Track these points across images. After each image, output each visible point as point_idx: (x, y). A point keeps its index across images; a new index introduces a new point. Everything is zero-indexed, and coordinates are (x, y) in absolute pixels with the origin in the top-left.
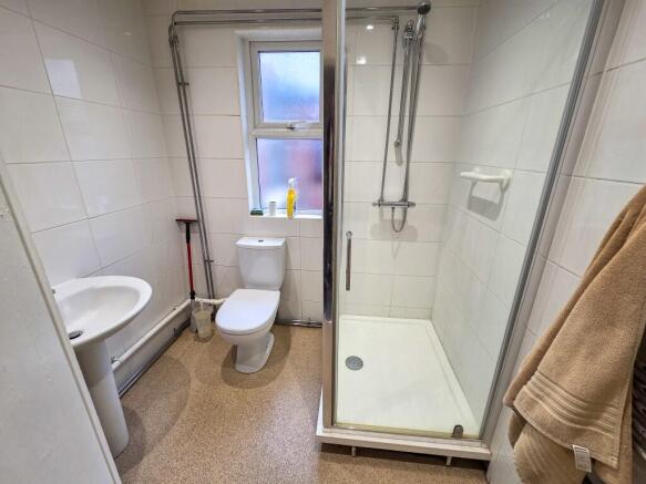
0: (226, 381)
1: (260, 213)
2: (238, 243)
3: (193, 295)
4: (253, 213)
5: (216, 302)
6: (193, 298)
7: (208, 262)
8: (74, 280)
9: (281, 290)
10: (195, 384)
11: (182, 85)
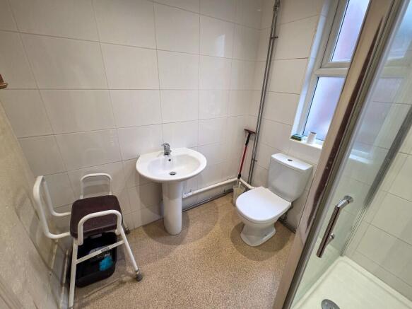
0: (232, 238)
1: (299, 139)
2: (273, 156)
3: (239, 176)
4: (294, 137)
5: (249, 186)
6: (239, 178)
7: (254, 160)
8: (184, 148)
9: (292, 203)
10: (217, 227)
11: (273, 38)
